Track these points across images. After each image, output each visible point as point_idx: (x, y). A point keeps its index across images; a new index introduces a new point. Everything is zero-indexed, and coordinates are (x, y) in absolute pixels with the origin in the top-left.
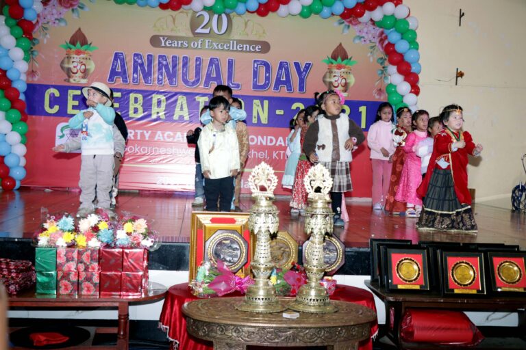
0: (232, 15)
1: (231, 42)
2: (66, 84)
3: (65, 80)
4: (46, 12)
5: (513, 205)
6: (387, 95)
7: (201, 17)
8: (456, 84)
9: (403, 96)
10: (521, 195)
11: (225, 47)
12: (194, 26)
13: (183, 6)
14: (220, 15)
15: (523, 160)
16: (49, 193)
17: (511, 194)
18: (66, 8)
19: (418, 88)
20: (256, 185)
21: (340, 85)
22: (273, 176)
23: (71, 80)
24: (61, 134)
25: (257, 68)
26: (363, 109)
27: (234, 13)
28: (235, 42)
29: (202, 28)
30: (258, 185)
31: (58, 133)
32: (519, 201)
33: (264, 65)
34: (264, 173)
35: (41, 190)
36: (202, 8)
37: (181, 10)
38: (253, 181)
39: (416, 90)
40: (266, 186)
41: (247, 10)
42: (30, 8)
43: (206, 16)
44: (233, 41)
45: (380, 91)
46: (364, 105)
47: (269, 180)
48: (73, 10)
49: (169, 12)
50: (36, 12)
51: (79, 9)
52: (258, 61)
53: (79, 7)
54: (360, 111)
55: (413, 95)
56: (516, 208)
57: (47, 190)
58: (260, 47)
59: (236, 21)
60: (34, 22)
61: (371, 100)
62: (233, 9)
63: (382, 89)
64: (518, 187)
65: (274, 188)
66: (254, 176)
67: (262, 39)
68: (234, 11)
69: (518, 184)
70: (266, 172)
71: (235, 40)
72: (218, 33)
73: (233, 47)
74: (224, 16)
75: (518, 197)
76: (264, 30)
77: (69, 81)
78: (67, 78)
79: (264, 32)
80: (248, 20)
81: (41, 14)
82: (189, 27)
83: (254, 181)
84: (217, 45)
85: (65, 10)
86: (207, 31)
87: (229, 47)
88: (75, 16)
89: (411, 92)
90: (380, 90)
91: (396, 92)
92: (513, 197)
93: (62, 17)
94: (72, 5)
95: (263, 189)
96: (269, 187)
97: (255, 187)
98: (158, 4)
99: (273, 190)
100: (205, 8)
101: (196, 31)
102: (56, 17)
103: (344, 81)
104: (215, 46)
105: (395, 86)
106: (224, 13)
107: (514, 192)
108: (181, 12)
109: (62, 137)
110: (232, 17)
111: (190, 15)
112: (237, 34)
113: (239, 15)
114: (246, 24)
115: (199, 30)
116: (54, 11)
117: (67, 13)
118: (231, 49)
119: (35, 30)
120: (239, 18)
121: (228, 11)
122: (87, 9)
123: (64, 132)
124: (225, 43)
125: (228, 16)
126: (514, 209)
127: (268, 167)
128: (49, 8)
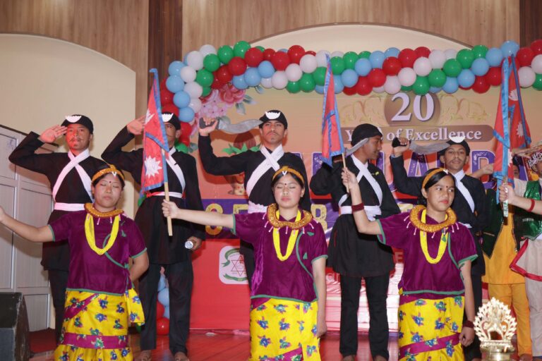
0: (439, 94)
1: (441, 129)
2: (231, 197)
3: (229, 193)
4: (205, 111)
7: (398, 100)
11: (432, 135)
12: (389, 113)
13: (374, 89)
14: (423, 96)
16: (211, 337)
18: (230, 103)
20: (486, 331)
22: (509, 317)
23: (237, 192)
24: (226, 261)
25: (477, 161)
27: (442, 92)
28: (446, 130)
29: (400, 114)
30: (489, 331)
31: (222, 260)
33: (487, 156)
34: (496, 313)
35: (202, 333)
36: (400, 88)
37: (372, 93)
38: (480, 325)
40: (500, 332)
41: (460, 87)
42: (187, 106)
43: (405, 98)
44: (443, 127)
47: (503, 323)
48: (237, 105)
49: (357, 97)
50: (193, 111)
51: (244, 103)
52: (479, 152)
53: (245, 100)
57: (209, 334)
58: (480, 133)
59: (446, 101)
60: (191, 123)
62: (441, 86)
65: (512, 334)
66: (481, 319)
67: (482, 123)
68: (442, 89)
70: (499, 312)
71: (445, 127)
72: (423, 119)
73: (443, 136)
74: (428, 97)
76: (484, 111)
77: (234, 193)
78: (232, 189)
79: (485, 114)
80: (462, 100)
81: (199, 114)
82: (382, 114)
83: (483, 325)
84: (422, 135)
85: (228, 106)
86: (407, 118)
87: (438, 135)
88: (240, 112)
93: (225, 115)
94: (236, 99)
95: (495, 336)
96: (504, 333)
97: (484, 334)
98: (342, 88)
99: (509, 338)
100: (403, 89)
101: (393, 119)
102: (217, 115)
104: (419, 136)
106: (429, 92)
108: (371, 97)
109: (226, 264)
110: (439, 97)
111: (384, 99)
112: (447, 119)
113: (450, 93)
114: (459, 104)
115: (396, 118)
116: (215, 109)
117: (230, 109)
118: (441, 138)
119: (192, 134)
120: (449, 97)
121: (433, 89)
122: (253, 103)
123: (229, 258)
124: (431, 131)
125: (434, 96)
127: (502, 305)
128: (208, 105)
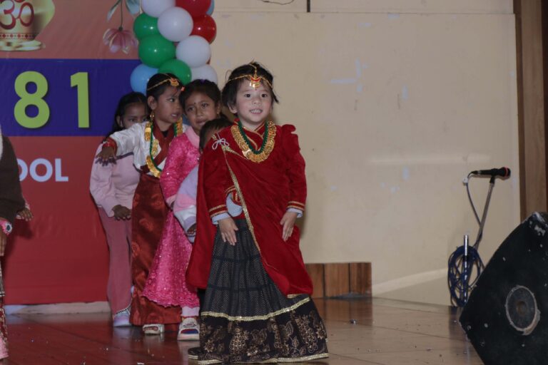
5: (453, 295)
6: (137, 42)
8: (309, 10)
9: (175, 44)
10: (469, 272)
15: (466, 184)
17: (446, 270)
19: (213, 24)
21: (18, 22)
26: (80, 80)
32: (466, 283)
39: (205, 28)
45: (120, 34)
46: (82, 70)
54: (73, 84)
55: (200, 41)
56: (458, 301)
61: (99, 56)
63: (124, 28)
64: (461, 250)
69: (460, 244)
75: (462, 276)
89: (194, 33)
90: (121, 29)
91: (157, 34)
92: (450, 276)
103: (27, 11)
105: (155, 20)
107: (452, 264)
126: (455, 304)
